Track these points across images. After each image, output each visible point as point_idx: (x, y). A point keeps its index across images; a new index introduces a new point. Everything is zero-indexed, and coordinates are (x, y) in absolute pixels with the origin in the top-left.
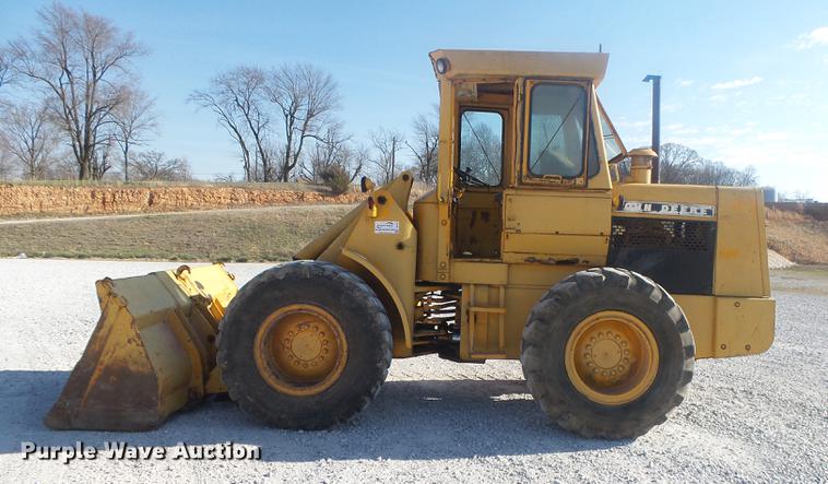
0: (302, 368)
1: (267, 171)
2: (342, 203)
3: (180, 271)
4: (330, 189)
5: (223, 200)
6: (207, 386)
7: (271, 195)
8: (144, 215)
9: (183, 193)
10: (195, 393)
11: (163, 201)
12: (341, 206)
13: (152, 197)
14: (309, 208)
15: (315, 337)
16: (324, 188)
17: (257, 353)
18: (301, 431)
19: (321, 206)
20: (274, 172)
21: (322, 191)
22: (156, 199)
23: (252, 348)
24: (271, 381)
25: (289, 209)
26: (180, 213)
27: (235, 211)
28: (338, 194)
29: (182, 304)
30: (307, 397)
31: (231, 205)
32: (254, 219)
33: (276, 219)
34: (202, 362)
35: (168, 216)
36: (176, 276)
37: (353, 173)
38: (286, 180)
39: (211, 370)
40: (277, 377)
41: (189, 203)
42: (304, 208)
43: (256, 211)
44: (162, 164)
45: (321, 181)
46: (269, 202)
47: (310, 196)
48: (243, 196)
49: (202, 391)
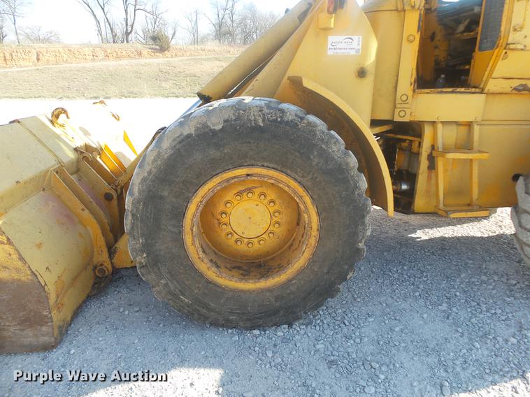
0: (246, 248)
1: (114, 36)
2: (167, 57)
3: (56, 115)
4: (158, 47)
5: (87, 57)
6: (115, 260)
7: (119, 53)
8: (34, 68)
9: (60, 53)
10: (102, 271)
11: (47, 58)
12: (167, 59)
13: (38, 55)
14: (147, 61)
15: (262, 208)
16: (154, 46)
17: (188, 239)
18: (256, 332)
19: (154, 60)
20: (118, 38)
21: (152, 49)
22: (41, 57)
23: (181, 233)
24: (211, 274)
25: (133, 61)
26: (59, 66)
27: (98, 64)
28: (164, 51)
29: (65, 161)
30: (262, 291)
31: (93, 60)
32: (111, 69)
33: (126, 69)
34: (104, 234)
35: (52, 69)
36: (52, 122)
37: (170, 36)
38: (127, 42)
39: (116, 241)
40: (218, 267)
41: (65, 59)
42: (143, 61)
43: (112, 64)
44: (42, 34)
45: (151, 42)
46: (118, 57)
47: (145, 52)
48: (101, 54)
49: (110, 269)
